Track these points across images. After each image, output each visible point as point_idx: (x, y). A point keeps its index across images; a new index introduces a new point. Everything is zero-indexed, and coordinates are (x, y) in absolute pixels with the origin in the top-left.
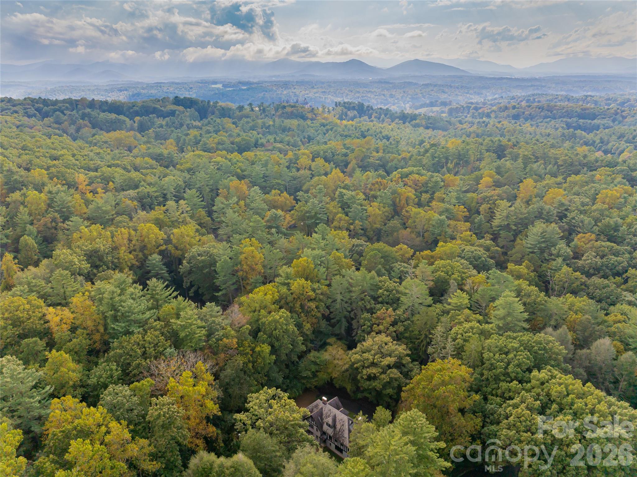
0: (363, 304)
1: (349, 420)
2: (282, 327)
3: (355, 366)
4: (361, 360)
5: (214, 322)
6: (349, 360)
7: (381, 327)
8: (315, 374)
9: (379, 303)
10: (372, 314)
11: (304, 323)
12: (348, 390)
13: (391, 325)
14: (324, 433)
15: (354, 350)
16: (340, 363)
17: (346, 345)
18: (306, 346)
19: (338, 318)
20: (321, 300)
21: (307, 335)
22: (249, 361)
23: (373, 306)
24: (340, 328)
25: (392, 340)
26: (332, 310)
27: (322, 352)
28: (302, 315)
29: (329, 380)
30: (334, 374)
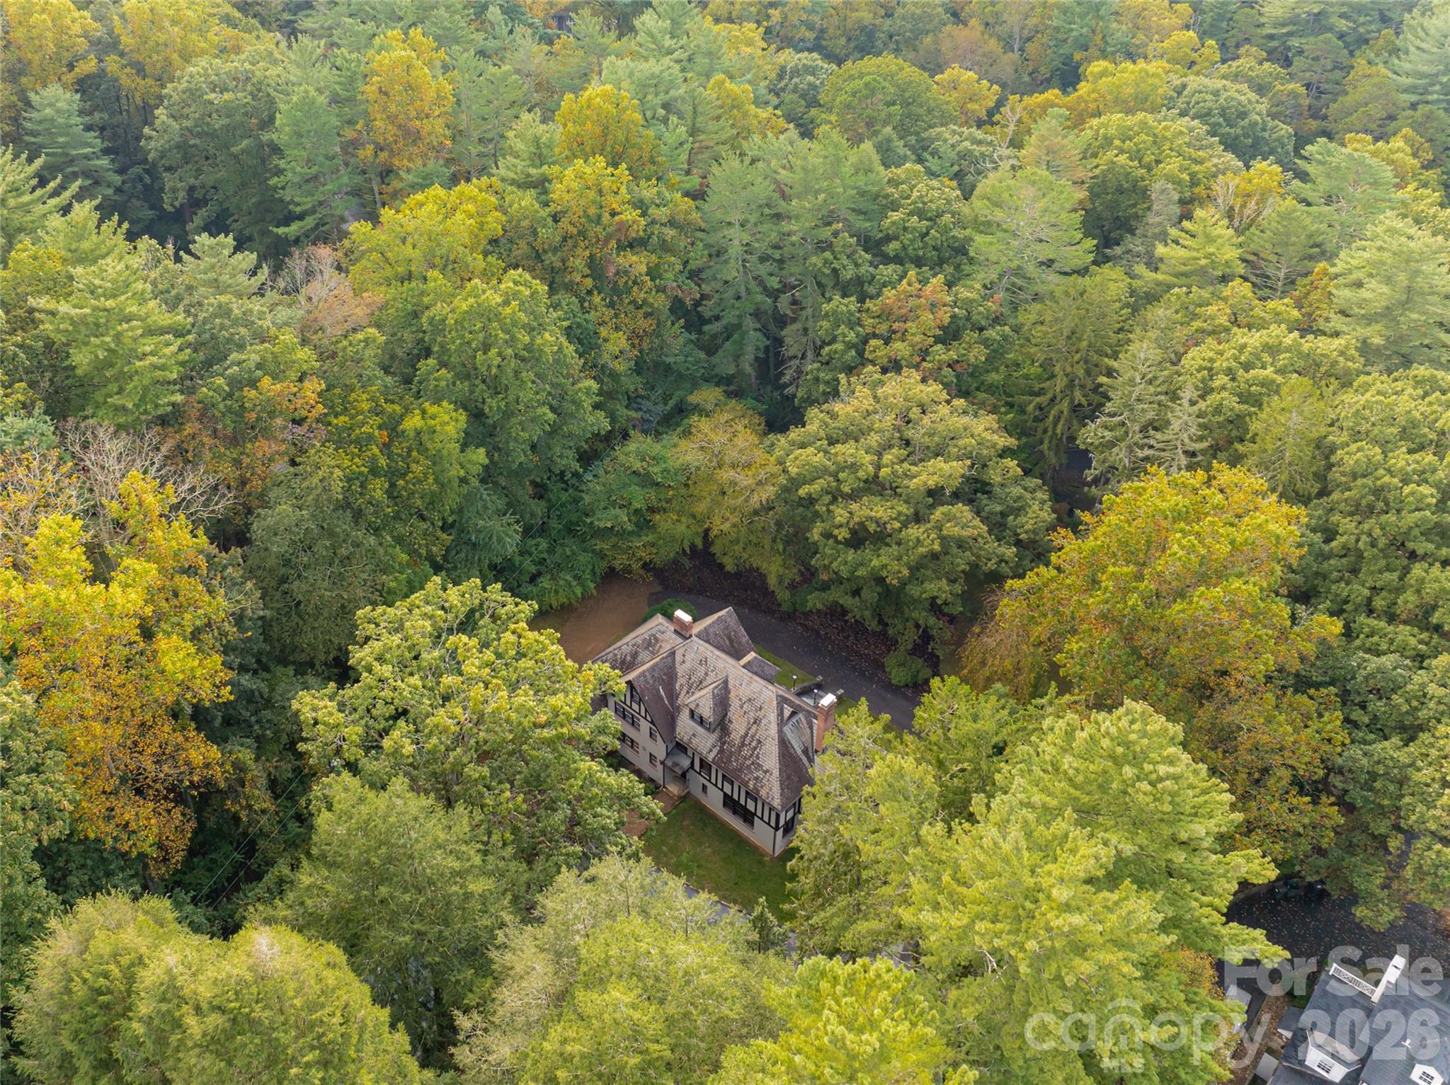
0: (826, 261)
1: (782, 701)
2: (513, 339)
3: (802, 492)
4: (825, 471)
5: (224, 311)
6: (777, 469)
7: (900, 348)
8: (643, 521)
9: (887, 260)
10: (862, 300)
11: (604, 332)
12: (772, 581)
13: (938, 340)
14: (681, 748)
15: (795, 434)
16: (745, 479)
17: (761, 415)
18: (613, 417)
19: (729, 318)
20: (665, 247)
21: (614, 376)
22: (375, 471)
23: (865, 269)
24: (737, 357)
25: (945, 396)
26: (706, 288)
27: (671, 438)
28: (597, 299)
29: (699, 543)
30: (717, 520)
